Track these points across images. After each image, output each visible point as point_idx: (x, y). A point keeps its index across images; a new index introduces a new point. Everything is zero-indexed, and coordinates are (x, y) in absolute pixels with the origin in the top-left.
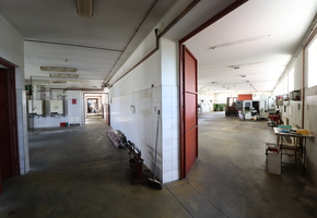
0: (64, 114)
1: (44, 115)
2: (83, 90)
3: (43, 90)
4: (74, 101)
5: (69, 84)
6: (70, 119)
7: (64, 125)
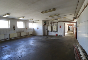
0: (57, 31)
1: (51, 31)
2: (64, 22)
3: (51, 23)
4: (60, 27)
5: (59, 20)
6: (59, 34)
7: (57, 35)
